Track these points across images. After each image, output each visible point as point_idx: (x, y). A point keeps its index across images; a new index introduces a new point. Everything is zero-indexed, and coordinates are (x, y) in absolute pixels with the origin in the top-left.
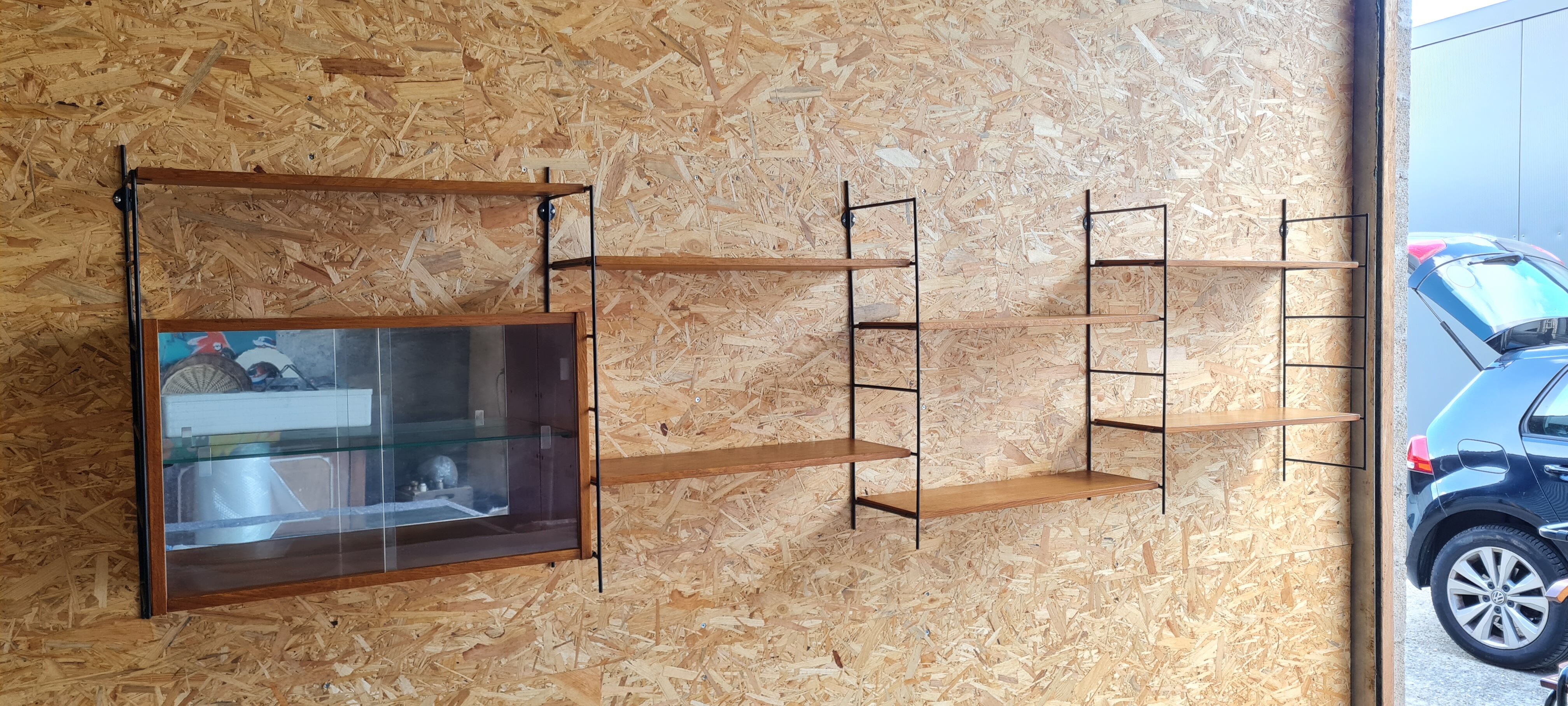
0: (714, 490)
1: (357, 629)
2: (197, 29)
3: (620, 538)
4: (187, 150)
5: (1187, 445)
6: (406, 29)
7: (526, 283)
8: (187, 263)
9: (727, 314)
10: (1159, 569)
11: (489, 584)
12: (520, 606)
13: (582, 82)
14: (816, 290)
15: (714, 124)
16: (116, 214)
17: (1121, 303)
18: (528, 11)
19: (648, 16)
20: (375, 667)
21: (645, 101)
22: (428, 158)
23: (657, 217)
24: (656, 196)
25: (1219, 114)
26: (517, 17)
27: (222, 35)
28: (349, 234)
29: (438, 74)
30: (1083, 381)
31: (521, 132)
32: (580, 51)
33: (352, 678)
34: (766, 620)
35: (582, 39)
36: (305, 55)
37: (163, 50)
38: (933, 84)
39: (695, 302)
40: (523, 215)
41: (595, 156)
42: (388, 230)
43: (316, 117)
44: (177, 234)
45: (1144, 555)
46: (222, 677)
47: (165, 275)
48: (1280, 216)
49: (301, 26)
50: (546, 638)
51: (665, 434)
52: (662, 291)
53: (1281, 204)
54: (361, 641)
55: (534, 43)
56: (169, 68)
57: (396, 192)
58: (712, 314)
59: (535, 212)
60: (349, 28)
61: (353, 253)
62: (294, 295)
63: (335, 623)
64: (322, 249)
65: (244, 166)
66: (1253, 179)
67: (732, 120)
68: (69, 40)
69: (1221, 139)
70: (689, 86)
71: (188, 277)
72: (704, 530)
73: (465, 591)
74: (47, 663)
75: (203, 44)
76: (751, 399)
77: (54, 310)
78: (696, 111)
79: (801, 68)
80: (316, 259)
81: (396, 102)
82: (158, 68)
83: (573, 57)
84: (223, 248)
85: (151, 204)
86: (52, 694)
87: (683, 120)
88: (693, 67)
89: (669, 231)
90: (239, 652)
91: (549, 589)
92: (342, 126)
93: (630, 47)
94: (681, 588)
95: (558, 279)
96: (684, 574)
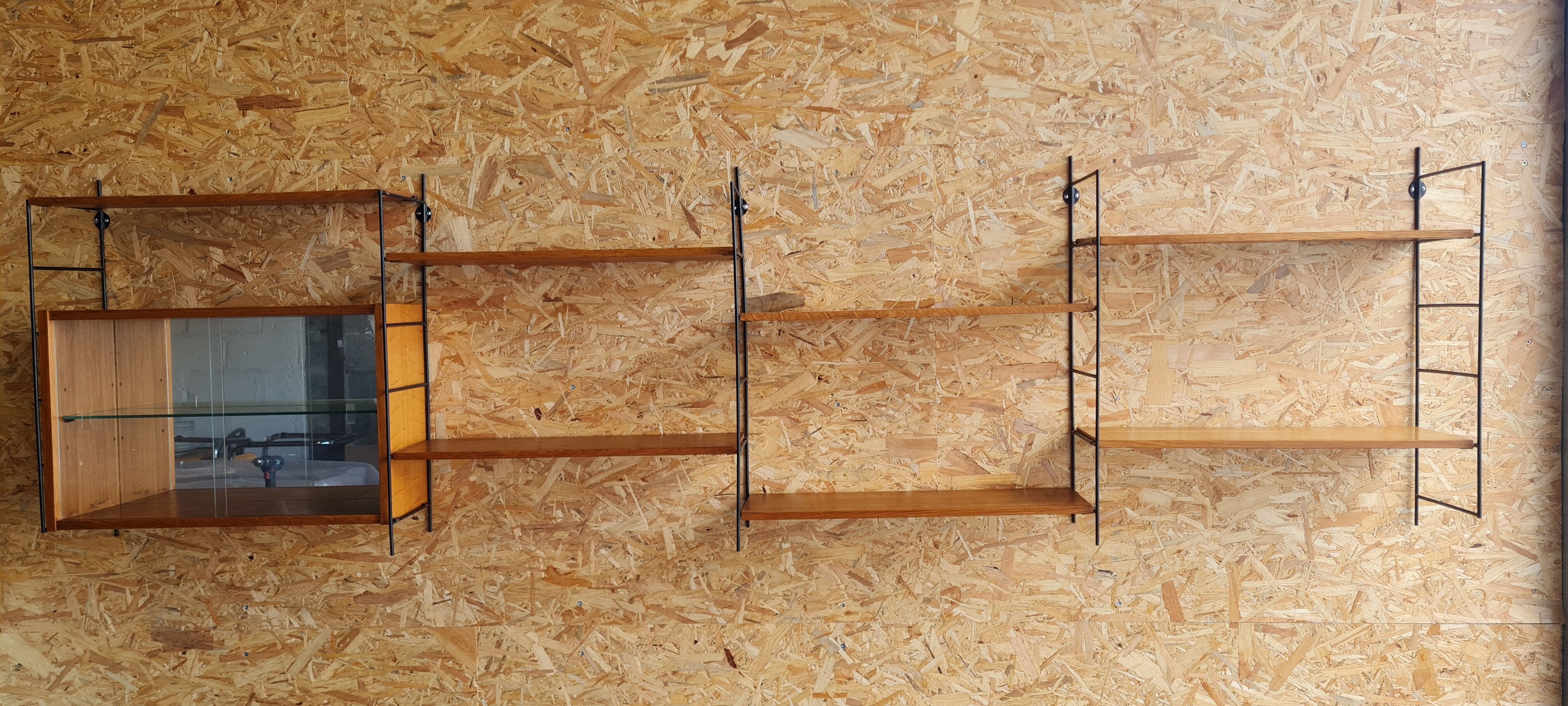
0: (591, 476)
1: (268, 565)
2: (148, 87)
3: (495, 511)
4: (142, 181)
5: (1238, 467)
6: (302, 67)
7: (406, 278)
8: (143, 267)
9: (602, 305)
10: (1188, 615)
11: (375, 540)
12: (403, 563)
13: (455, 93)
14: (704, 280)
15: (587, 121)
16: (95, 232)
17: (1125, 291)
18: (405, 38)
19: (519, 26)
20: (282, 598)
21: (516, 106)
22: (320, 174)
23: (530, 214)
24: (528, 195)
25: (1294, 44)
26: (396, 44)
27: (166, 89)
28: (258, 241)
29: (328, 101)
30: (1064, 382)
31: (399, 145)
32: (453, 67)
33: (265, 603)
34: (647, 608)
35: (452, 56)
36: (224, 97)
37: (126, 106)
38: (847, 55)
39: (569, 292)
40: (402, 218)
41: (468, 161)
42: (290, 236)
43: (233, 147)
44: (136, 245)
45: (1164, 597)
46: (171, 588)
47: (129, 277)
48: (1411, 170)
49: (221, 74)
50: (428, 594)
51: (539, 418)
52: (535, 284)
53: (1412, 155)
54: (271, 576)
55: (411, 64)
56: (129, 119)
57: (294, 204)
58: (586, 304)
59: (413, 215)
60: (257, 72)
61: (262, 256)
62: (218, 292)
63: (251, 558)
64: (239, 253)
65: (182, 190)
66: (1357, 124)
67: (608, 115)
68: (65, 105)
69: (1296, 77)
70: (561, 87)
71: (144, 278)
72: (579, 512)
73: (355, 544)
74: (58, 560)
75: (152, 98)
76: (629, 389)
77: (59, 304)
78: (568, 110)
79: (683, 57)
80: (234, 262)
81: (294, 129)
82: (122, 120)
83: (447, 73)
84: (166, 254)
85: (119, 223)
86: (61, 583)
87: (555, 121)
88: (566, 69)
89: (542, 226)
90: (183, 571)
91: (429, 551)
92: (253, 152)
93: (501, 58)
94: (556, 565)
95: (434, 274)
96: (558, 552)
